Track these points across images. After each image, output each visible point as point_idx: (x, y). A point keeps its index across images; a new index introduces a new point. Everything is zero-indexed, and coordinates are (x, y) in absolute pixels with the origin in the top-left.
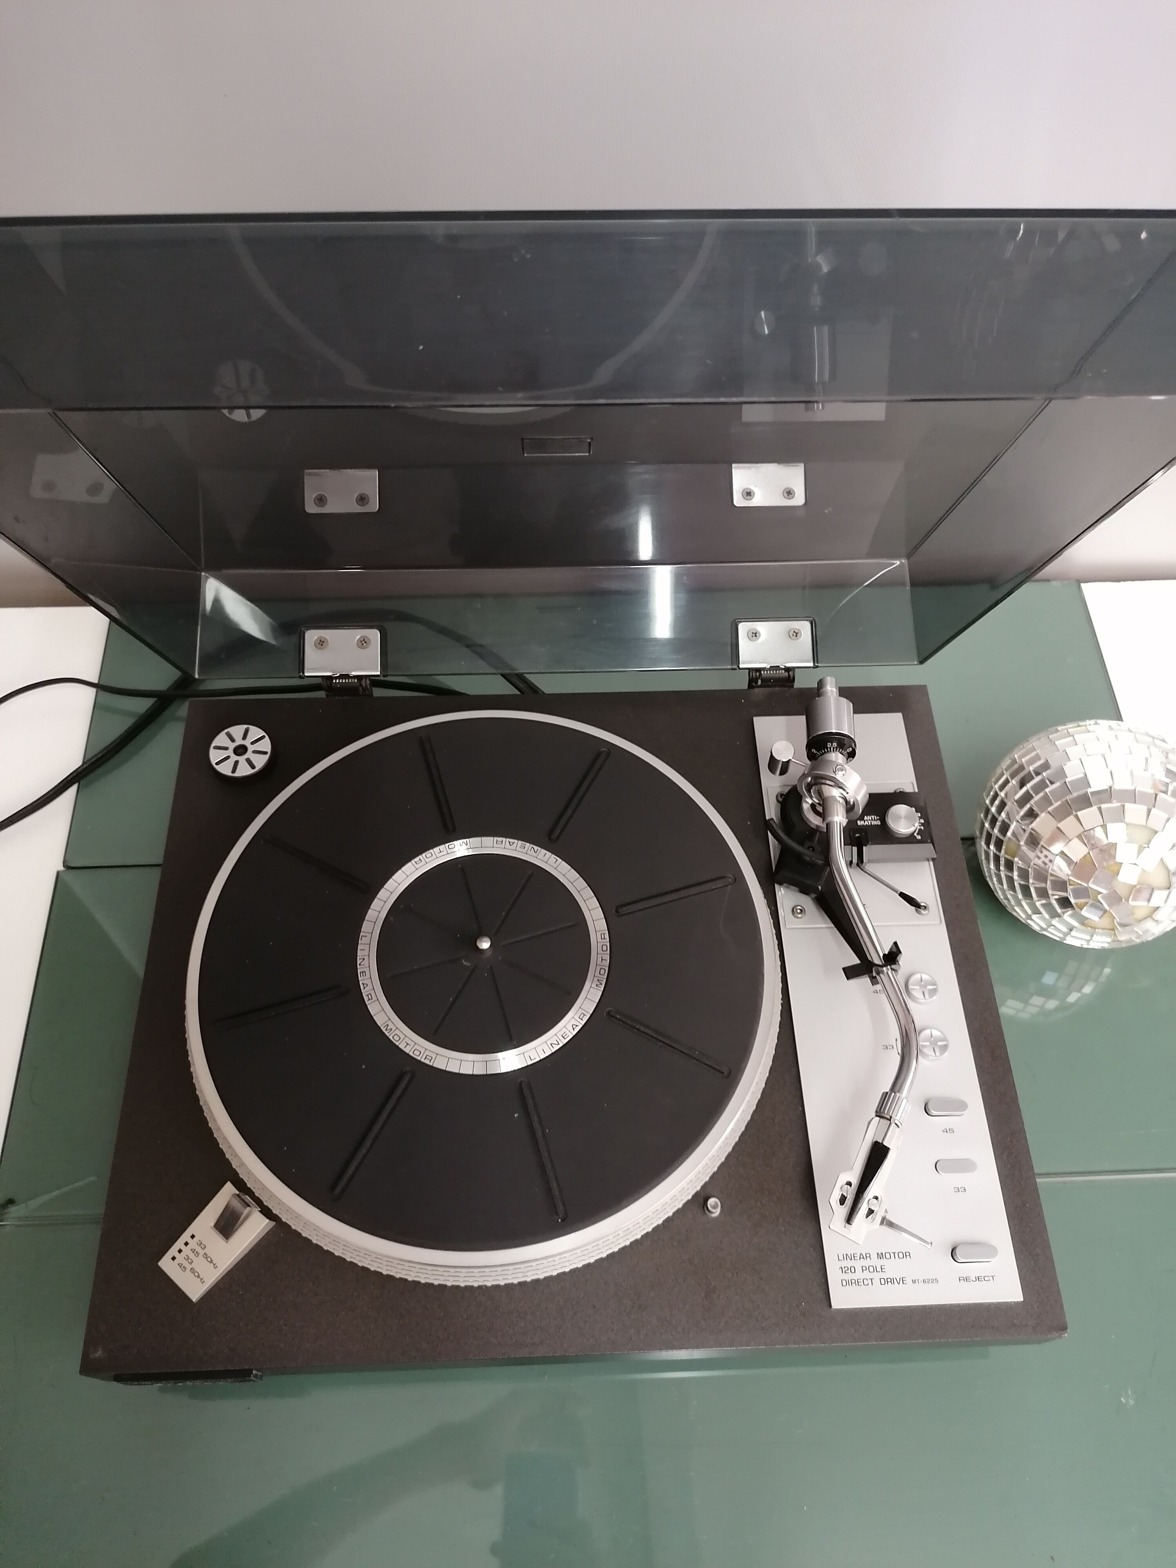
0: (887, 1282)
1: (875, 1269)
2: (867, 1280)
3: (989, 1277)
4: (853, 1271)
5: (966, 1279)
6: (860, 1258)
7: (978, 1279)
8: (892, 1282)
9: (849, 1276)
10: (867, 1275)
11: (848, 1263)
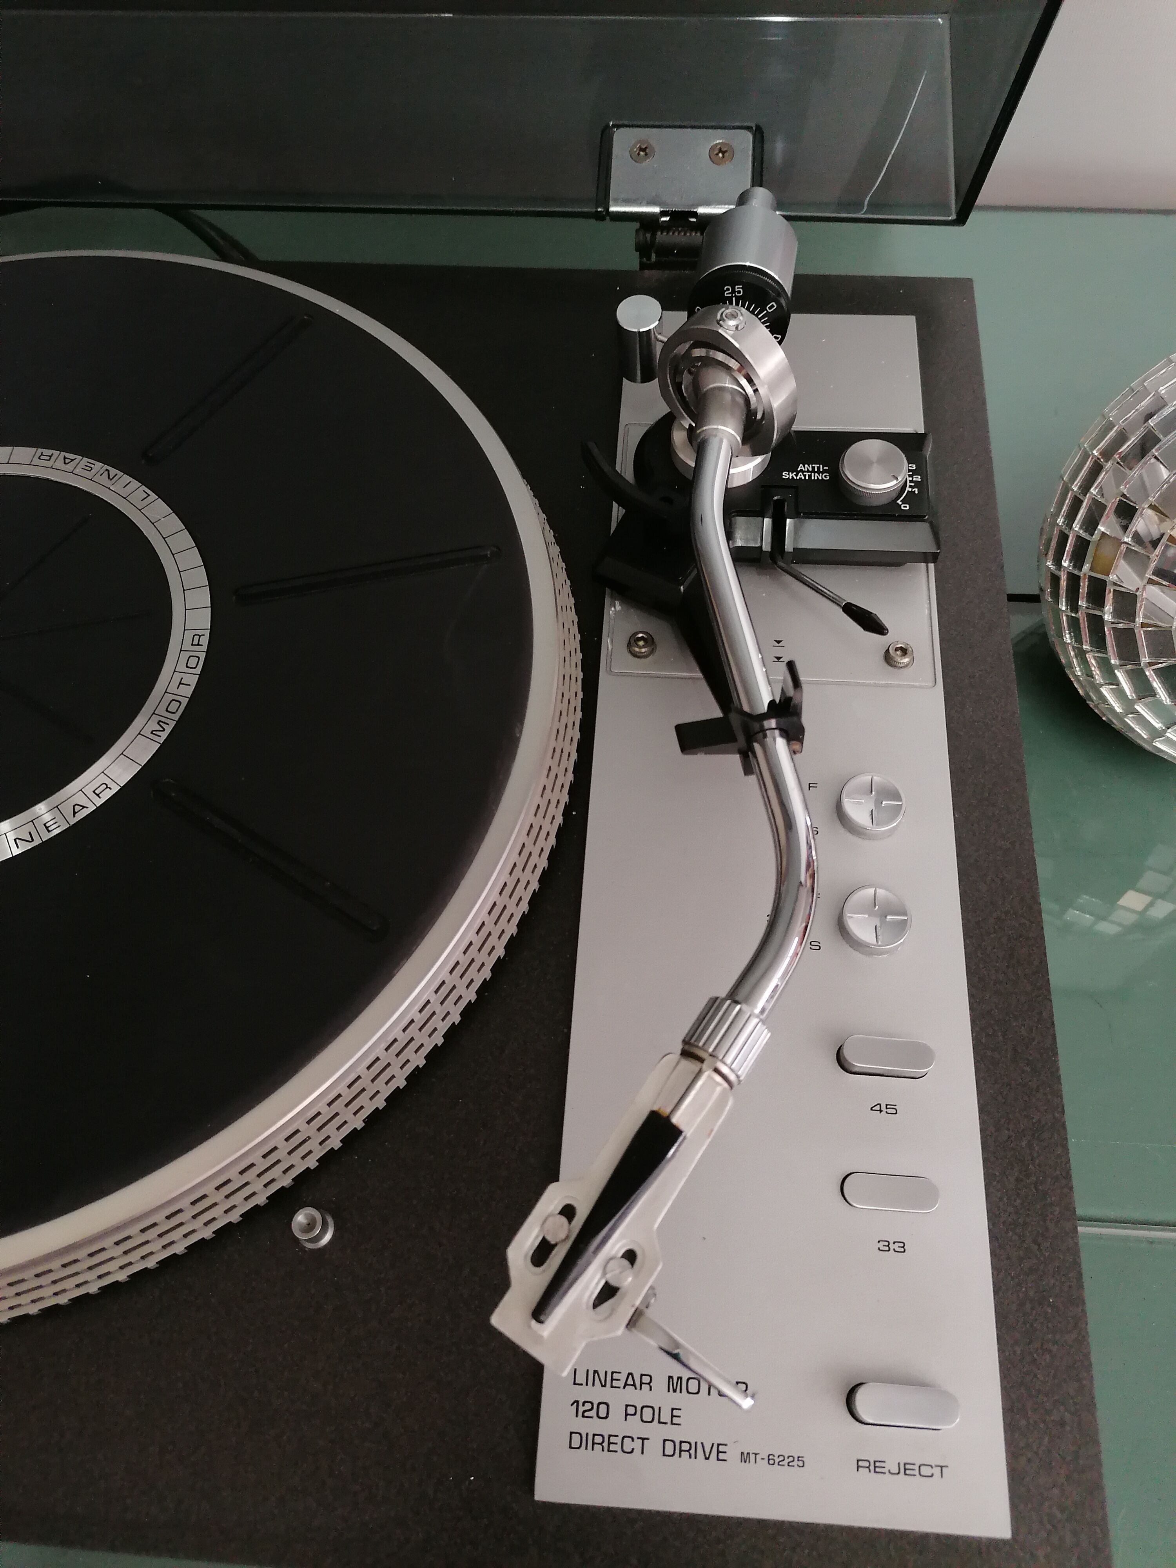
0: (681, 1451)
1: (656, 1417)
2: (633, 1440)
3: (932, 1467)
4: (603, 1413)
5: (876, 1467)
6: (626, 1385)
7: (905, 1469)
8: (692, 1451)
9: (591, 1426)
10: (634, 1426)
11: (596, 1394)
